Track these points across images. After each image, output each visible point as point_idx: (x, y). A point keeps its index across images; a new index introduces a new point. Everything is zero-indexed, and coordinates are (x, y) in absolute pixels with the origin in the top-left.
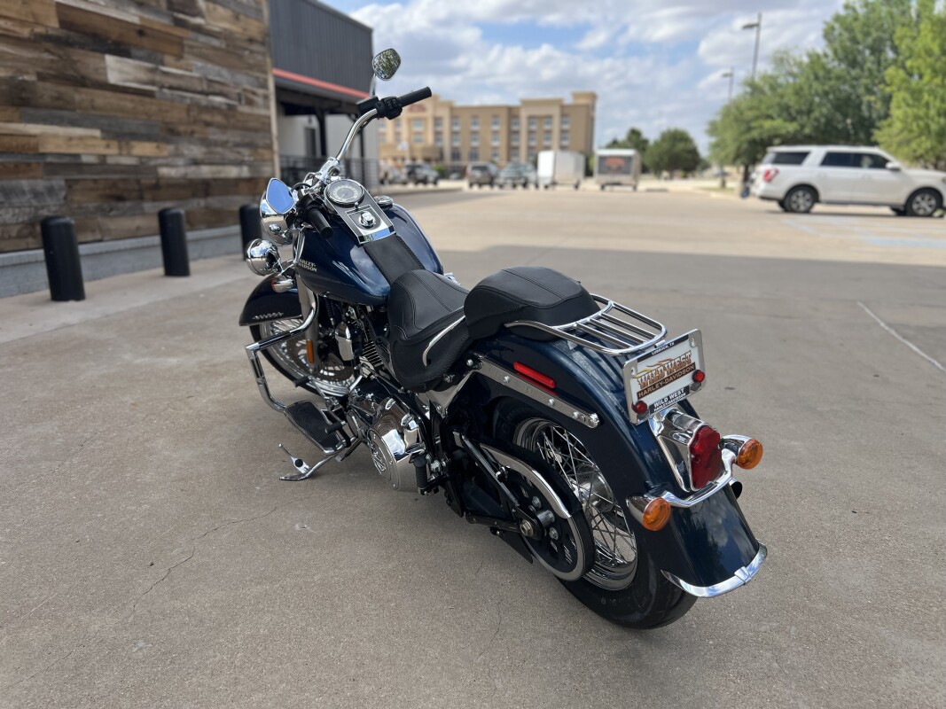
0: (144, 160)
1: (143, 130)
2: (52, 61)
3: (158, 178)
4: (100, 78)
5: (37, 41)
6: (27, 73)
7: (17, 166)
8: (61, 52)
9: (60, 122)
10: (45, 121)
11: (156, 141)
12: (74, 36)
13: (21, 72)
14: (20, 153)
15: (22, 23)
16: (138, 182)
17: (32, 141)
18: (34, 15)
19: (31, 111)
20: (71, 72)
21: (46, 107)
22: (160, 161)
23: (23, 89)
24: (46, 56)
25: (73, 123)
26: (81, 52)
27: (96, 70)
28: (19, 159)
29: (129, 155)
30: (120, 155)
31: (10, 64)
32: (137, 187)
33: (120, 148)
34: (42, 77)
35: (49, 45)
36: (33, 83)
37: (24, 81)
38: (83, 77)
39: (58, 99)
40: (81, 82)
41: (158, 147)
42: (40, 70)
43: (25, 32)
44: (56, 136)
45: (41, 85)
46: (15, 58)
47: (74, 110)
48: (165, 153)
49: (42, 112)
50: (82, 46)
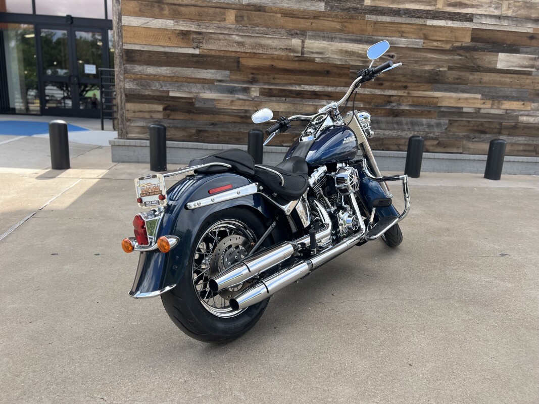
0: (508, 112)
1: (514, 95)
2: (460, 60)
3: (517, 123)
4: (492, 66)
5: (454, 50)
6: (443, 67)
7: (422, 112)
8: (468, 55)
9: (456, 90)
10: (446, 90)
11: (523, 101)
12: (479, 45)
13: (439, 66)
14: (426, 106)
15: (447, 42)
16: (500, 124)
17: (435, 100)
18: (455, 37)
19: (439, 86)
20: (472, 65)
21: (449, 83)
22: (521, 113)
23: (438, 75)
24: (457, 57)
25: (464, 91)
26: (482, 53)
27: (490, 62)
28: (426, 109)
29: (498, 108)
30: (491, 108)
31: (433, 63)
32: (498, 127)
33: (492, 104)
34: (450, 68)
35: (461, 52)
36: (445, 72)
37: (440, 71)
38: (479, 67)
39: (457, 79)
40: (478, 69)
41: (523, 104)
42: (450, 65)
43: (448, 47)
44: (450, 98)
45: (449, 72)
46: (437, 60)
47: (467, 84)
48: (529, 108)
49: (446, 86)
50: (483, 50)
